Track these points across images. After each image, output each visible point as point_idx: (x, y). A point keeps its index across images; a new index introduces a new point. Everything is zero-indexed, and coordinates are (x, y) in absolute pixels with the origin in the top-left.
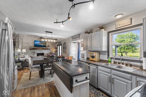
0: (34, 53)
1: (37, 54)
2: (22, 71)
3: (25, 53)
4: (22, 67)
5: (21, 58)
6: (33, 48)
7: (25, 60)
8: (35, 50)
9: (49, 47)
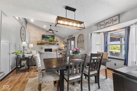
0: (42, 48)
1: (45, 49)
2: (27, 73)
3: (32, 48)
4: (27, 67)
5: (27, 54)
6: (41, 43)
7: (32, 57)
8: (43, 46)
9: (57, 42)
